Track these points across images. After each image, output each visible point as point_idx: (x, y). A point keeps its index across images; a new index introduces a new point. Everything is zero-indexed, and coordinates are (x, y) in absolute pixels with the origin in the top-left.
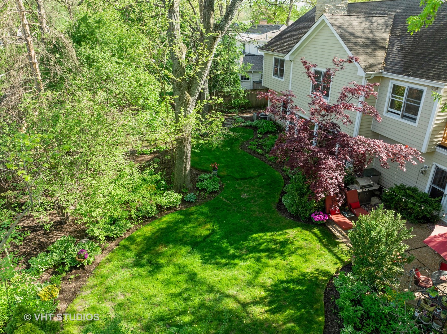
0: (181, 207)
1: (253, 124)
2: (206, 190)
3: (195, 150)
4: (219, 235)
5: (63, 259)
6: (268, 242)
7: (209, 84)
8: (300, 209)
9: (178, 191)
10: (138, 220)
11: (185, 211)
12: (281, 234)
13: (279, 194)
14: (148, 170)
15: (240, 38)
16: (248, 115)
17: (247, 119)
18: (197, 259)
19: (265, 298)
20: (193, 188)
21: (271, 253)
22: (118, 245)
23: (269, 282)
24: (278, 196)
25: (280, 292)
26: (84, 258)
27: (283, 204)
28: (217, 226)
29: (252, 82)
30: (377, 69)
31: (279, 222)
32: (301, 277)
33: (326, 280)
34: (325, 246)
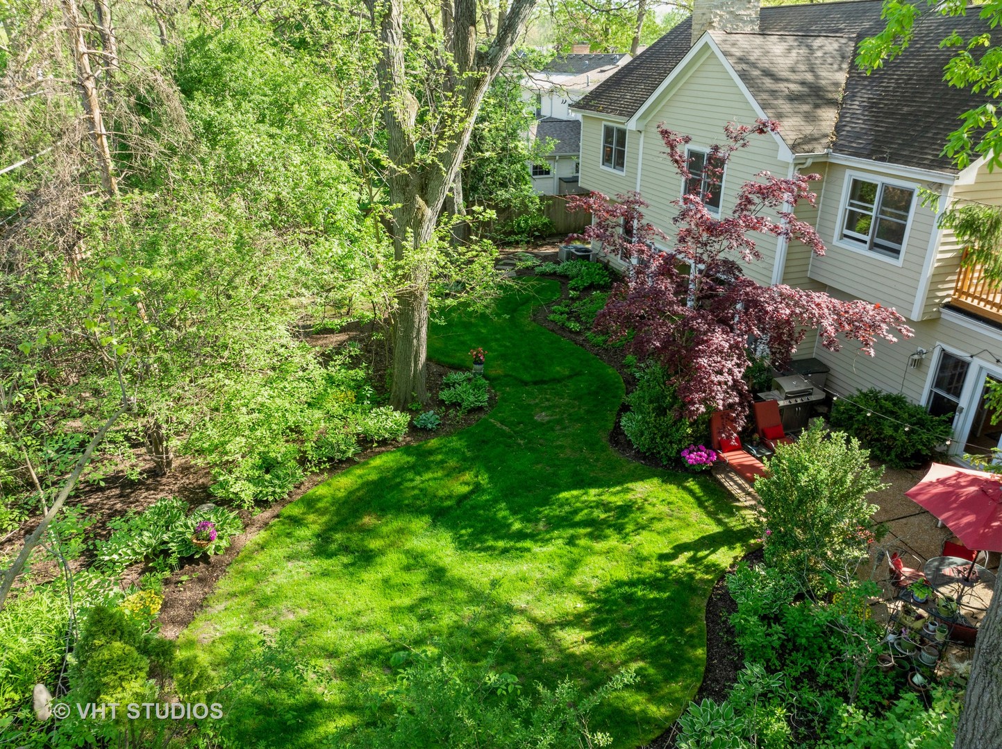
0: (408, 439)
1: (559, 269)
2: (460, 405)
3: (437, 321)
4: (490, 493)
5: (165, 543)
6: (591, 507)
7: (464, 182)
8: (658, 440)
9: (402, 406)
10: (320, 463)
11: (417, 448)
12: (619, 492)
13: (615, 413)
14: (339, 359)
15: (530, 83)
16: (548, 250)
17: (545, 258)
18: (442, 542)
19: (586, 614)
20: (433, 401)
21: (597, 529)
22: (278, 516)
23: (594, 585)
24: (612, 418)
25: (615, 602)
26: (210, 540)
27: (623, 434)
28: (486, 476)
29: (556, 180)
30: (819, 147)
31: (614, 468)
32: (659, 575)
33: (712, 581)
34: (709, 514)
